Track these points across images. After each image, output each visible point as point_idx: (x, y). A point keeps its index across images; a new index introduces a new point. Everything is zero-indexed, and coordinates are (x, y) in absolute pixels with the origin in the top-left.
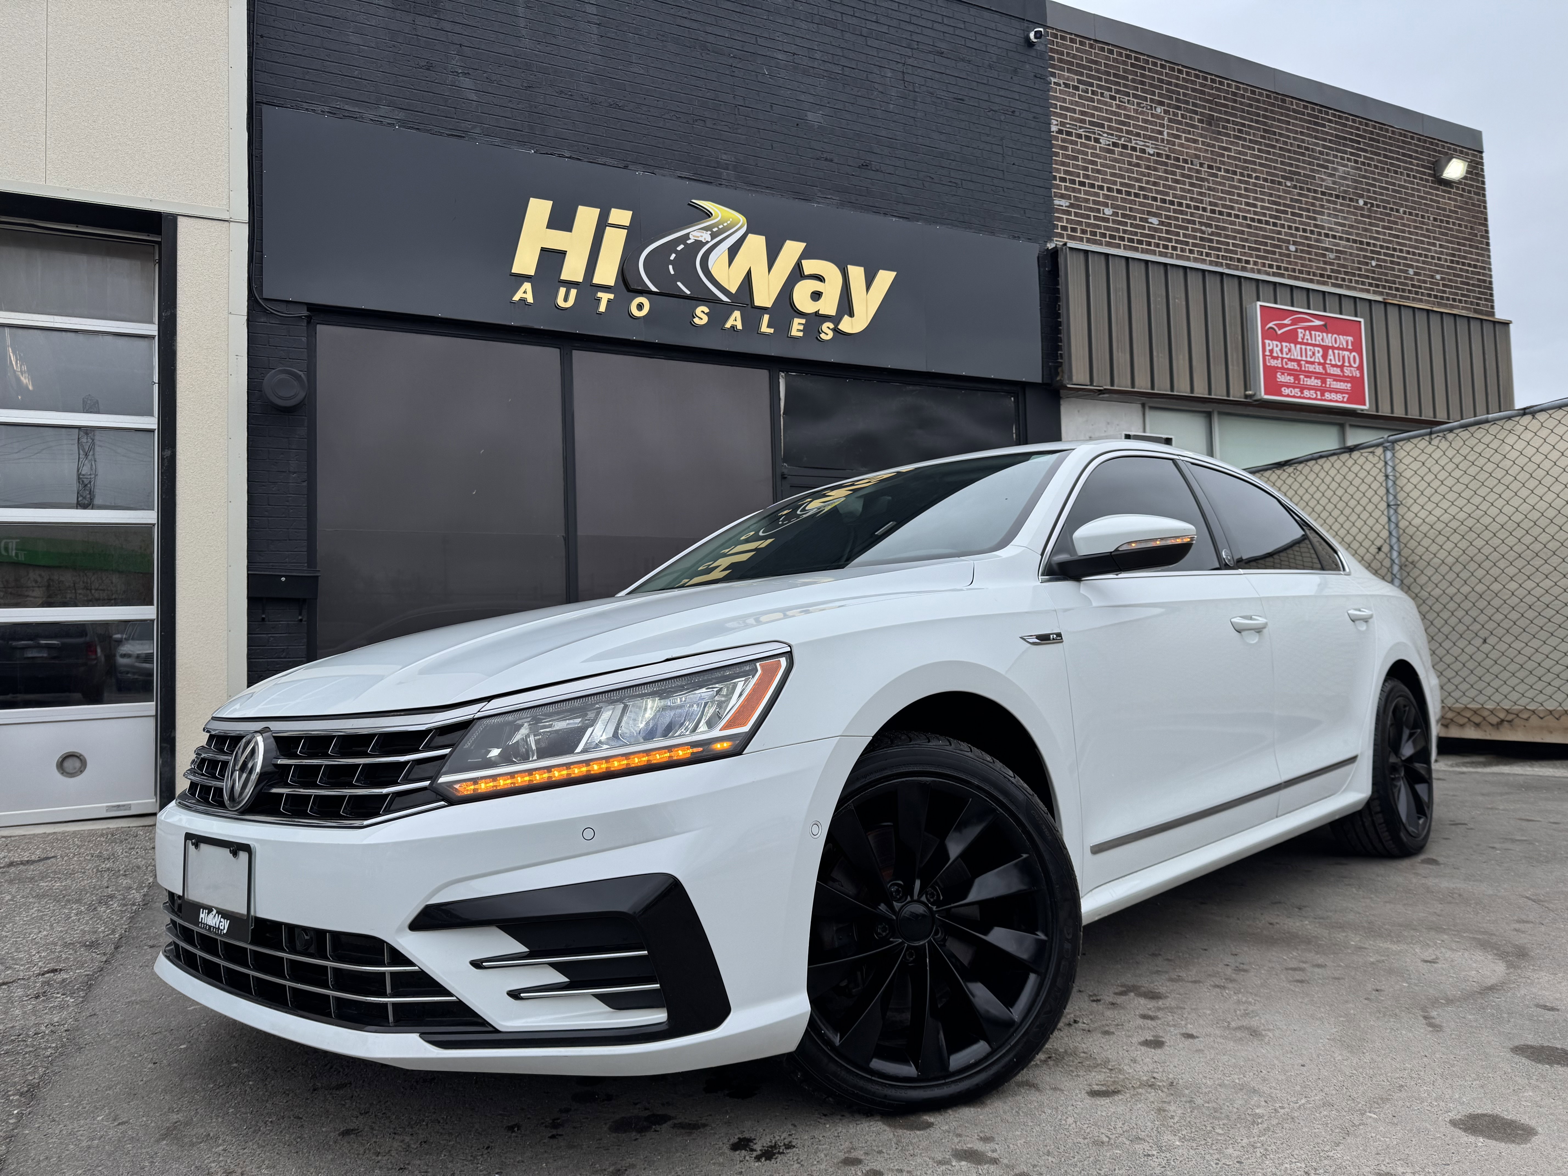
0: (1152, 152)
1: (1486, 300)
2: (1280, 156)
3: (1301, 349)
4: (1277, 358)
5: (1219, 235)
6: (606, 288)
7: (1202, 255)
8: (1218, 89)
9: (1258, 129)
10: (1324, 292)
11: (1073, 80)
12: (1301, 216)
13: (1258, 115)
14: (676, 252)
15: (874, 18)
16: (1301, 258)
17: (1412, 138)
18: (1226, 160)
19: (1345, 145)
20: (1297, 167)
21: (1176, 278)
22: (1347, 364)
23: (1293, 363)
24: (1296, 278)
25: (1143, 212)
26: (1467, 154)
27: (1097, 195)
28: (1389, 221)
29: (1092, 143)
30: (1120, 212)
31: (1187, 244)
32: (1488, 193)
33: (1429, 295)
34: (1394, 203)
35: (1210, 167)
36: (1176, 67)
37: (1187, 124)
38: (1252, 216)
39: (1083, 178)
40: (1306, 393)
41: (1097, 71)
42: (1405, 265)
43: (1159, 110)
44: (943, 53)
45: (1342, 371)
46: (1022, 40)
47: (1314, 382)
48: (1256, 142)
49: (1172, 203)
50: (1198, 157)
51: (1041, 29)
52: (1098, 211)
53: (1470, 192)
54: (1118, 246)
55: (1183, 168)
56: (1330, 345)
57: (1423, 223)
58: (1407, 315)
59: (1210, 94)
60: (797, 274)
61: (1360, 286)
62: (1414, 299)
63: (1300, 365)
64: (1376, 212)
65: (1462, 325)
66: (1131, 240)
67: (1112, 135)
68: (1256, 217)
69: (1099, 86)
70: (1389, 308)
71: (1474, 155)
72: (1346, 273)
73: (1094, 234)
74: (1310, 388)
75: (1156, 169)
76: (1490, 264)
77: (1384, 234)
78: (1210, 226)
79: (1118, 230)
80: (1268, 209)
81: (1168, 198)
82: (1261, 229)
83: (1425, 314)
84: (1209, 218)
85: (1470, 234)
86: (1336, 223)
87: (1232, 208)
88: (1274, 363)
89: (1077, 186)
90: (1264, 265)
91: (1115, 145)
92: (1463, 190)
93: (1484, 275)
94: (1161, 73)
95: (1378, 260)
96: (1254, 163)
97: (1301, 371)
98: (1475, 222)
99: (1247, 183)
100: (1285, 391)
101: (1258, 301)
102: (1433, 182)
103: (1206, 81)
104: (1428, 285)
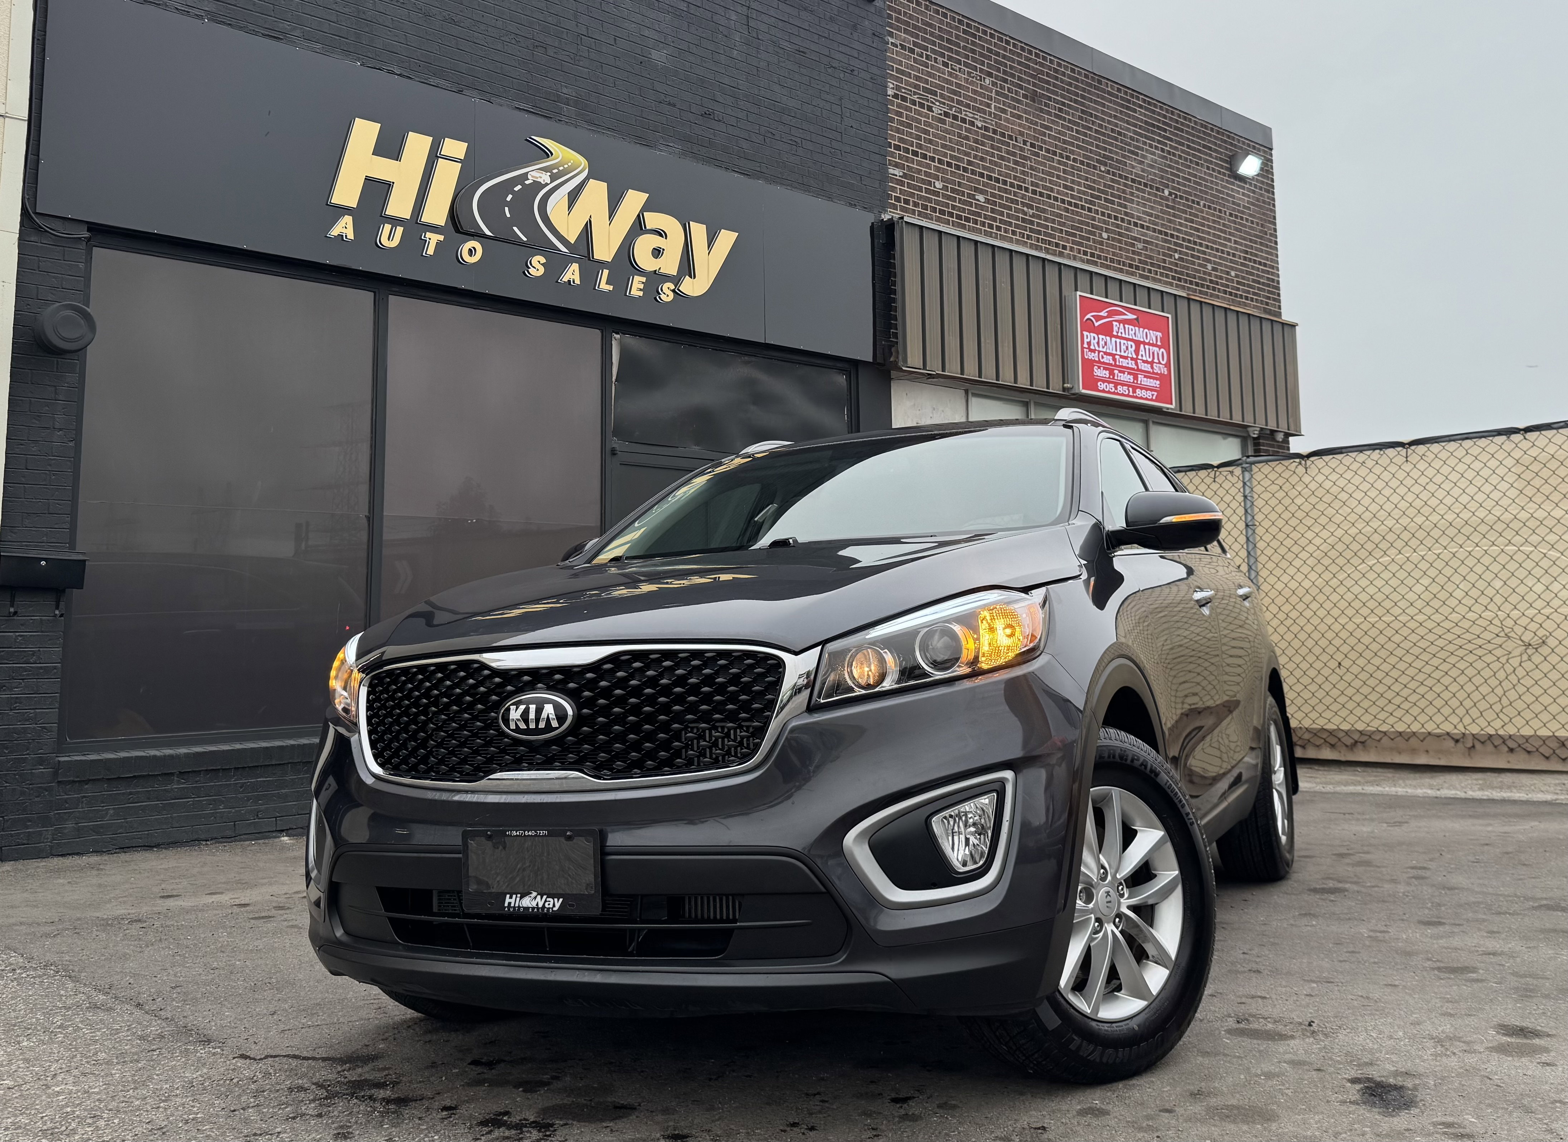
0: (980, 126)
1: (1274, 300)
2: (1096, 139)
3: (1116, 343)
4: (1094, 351)
5: (1039, 217)
7: (1023, 237)
8: (1042, 65)
9: (1076, 109)
10: (1135, 284)
11: (909, 42)
12: (1113, 202)
13: (1077, 95)
16: (1113, 246)
17: (1212, 130)
18: (1046, 139)
19: (1153, 132)
20: (1111, 151)
22: (1156, 360)
23: (1108, 357)
24: (1108, 267)
25: (970, 188)
26: (1259, 150)
27: (929, 166)
28: (1191, 214)
29: (925, 111)
30: (950, 186)
31: (1010, 224)
33: (1225, 292)
34: (1195, 195)
35: (1032, 145)
36: (1004, 38)
37: (1013, 99)
38: (1069, 199)
39: (917, 147)
40: (1119, 388)
41: (932, 34)
42: (1205, 260)
43: (988, 81)
45: (1151, 367)
47: (1127, 378)
48: (1075, 123)
49: (997, 180)
50: (1021, 134)
52: (930, 183)
53: (1261, 189)
54: (948, 222)
55: (1008, 145)
56: (1141, 340)
57: (1220, 217)
58: (1207, 312)
59: (1034, 69)
61: (1165, 279)
62: (1212, 295)
63: (1114, 360)
64: (1179, 203)
65: (1255, 326)
66: (959, 217)
67: (944, 104)
68: (1073, 201)
69: (933, 51)
70: (1192, 304)
71: (1265, 152)
72: (1152, 265)
73: (925, 207)
74: (1123, 384)
75: (983, 144)
76: (1277, 263)
77: (1186, 226)
78: (1031, 207)
79: (947, 205)
80: (1084, 193)
81: (993, 175)
82: (1077, 213)
83: (1223, 312)
84: (1031, 199)
85: (1261, 232)
86: (1144, 213)
87: (1052, 190)
88: (1091, 356)
89: (910, 156)
90: (1079, 251)
91: (946, 114)
92: (1255, 186)
93: (1273, 274)
94: (991, 43)
95: (1180, 253)
96: (1072, 144)
97: (1116, 365)
98: (1265, 220)
99: (1065, 164)
100: (1102, 386)
101: (1076, 290)
102: (1229, 176)
103: (1031, 54)
104: (1225, 282)
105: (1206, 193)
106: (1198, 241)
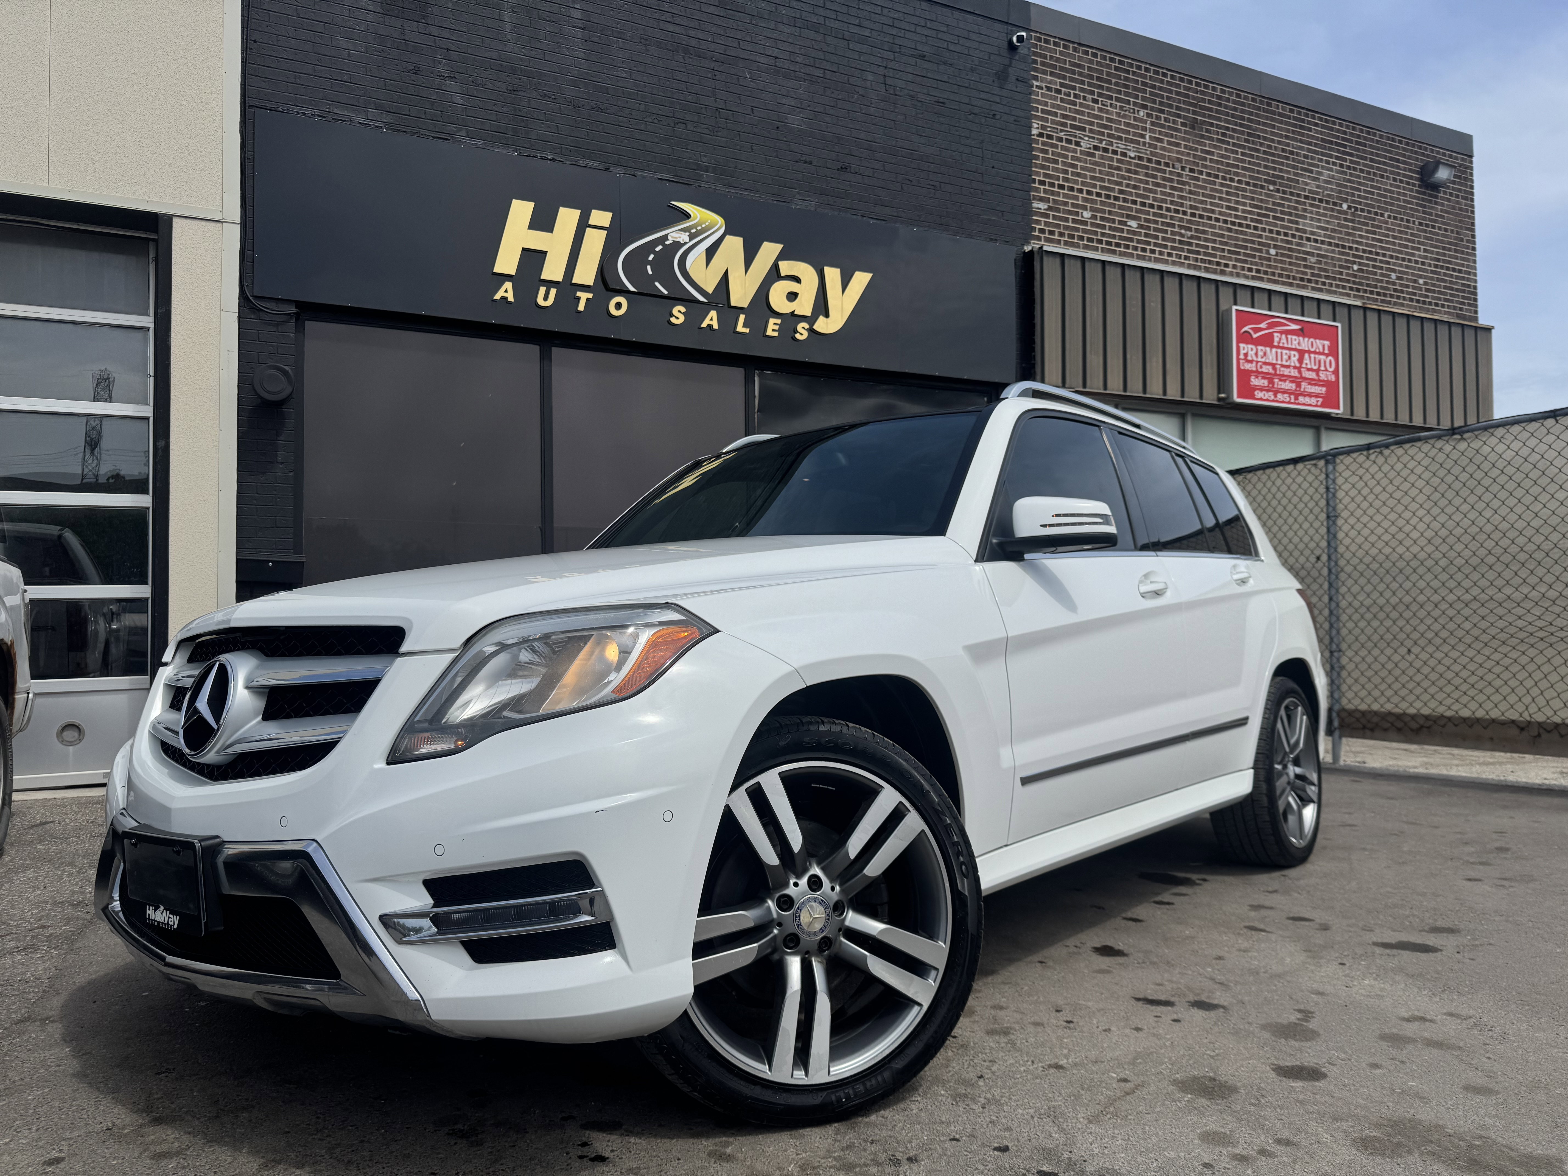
0: (1133, 155)
1: (1470, 305)
2: (1264, 159)
3: (1277, 353)
4: (1251, 362)
5: (1199, 238)
6: (585, 288)
7: (1180, 258)
8: (1202, 93)
9: (1242, 133)
10: (1302, 297)
11: (1056, 83)
12: (1283, 220)
13: (1243, 119)
14: (655, 253)
15: (857, 22)
16: (1282, 262)
17: (1400, 142)
18: (1208, 163)
19: (1330, 149)
20: (1281, 170)
21: (1152, 282)
22: (1322, 368)
23: (1268, 367)
24: (1274, 282)
25: (1122, 215)
26: (1456, 158)
27: (1076, 198)
28: (1373, 226)
29: (1073, 146)
30: (1099, 215)
31: (1166, 247)
32: (1476, 198)
33: (1411, 300)
34: (1379, 207)
35: (1191, 170)
36: (1161, 70)
37: (1170, 128)
38: (1233, 220)
39: (1063, 181)
40: (1280, 396)
41: (1080, 74)
42: (1388, 269)
43: (1142, 113)
44: (924, 56)
45: (1318, 375)
46: (1005, 45)
47: (1289, 386)
48: (1240, 146)
49: (1152, 206)
50: (1179, 160)
51: (1024, 34)
52: (1077, 214)
53: (1457, 196)
54: (1096, 249)
55: (1164, 171)
56: (1307, 349)
57: (1408, 227)
58: (1387, 320)
59: (1194, 98)
60: (774, 274)
61: (1340, 290)
62: (1395, 304)
63: (1275, 369)
64: (1360, 216)
65: (1443, 331)
66: (1109, 243)
67: (1094, 138)
68: (1237, 221)
69: (1082, 90)
70: (1368, 312)
71: (1463, 160)
72: (1327, 277)
73: (1072, 236)
74: (1284, 392)
75: (1136, 173)
76: (1475, 268)
77: (1368, 238)
78: (1190, 229)
79: (1096, 233)
80: (1250, 212)
81: (1147, 201)
82: (1242, 232)
83: (1405, 318)
84: (1189, 221)
85: (1456, 238)
86: (1318, 227)
87: (1213, 211)
88: (1248, 366)
89: (1056, 189)
90: (1243, 268)
91: (1096, 148)
92: (1451, 194)
93: (1468, 280)
94: (1145, 77)
95: (1360, 264)
96: (1237, 167)
97: (1276, 374)
98: (1461, 228)
99: (1229, 186)
100: (1259, 394)
101: (1234, 305)
102: (1420, 186)
103: (1192, 84)
104: (1410, 290)
106: (1381, 251)
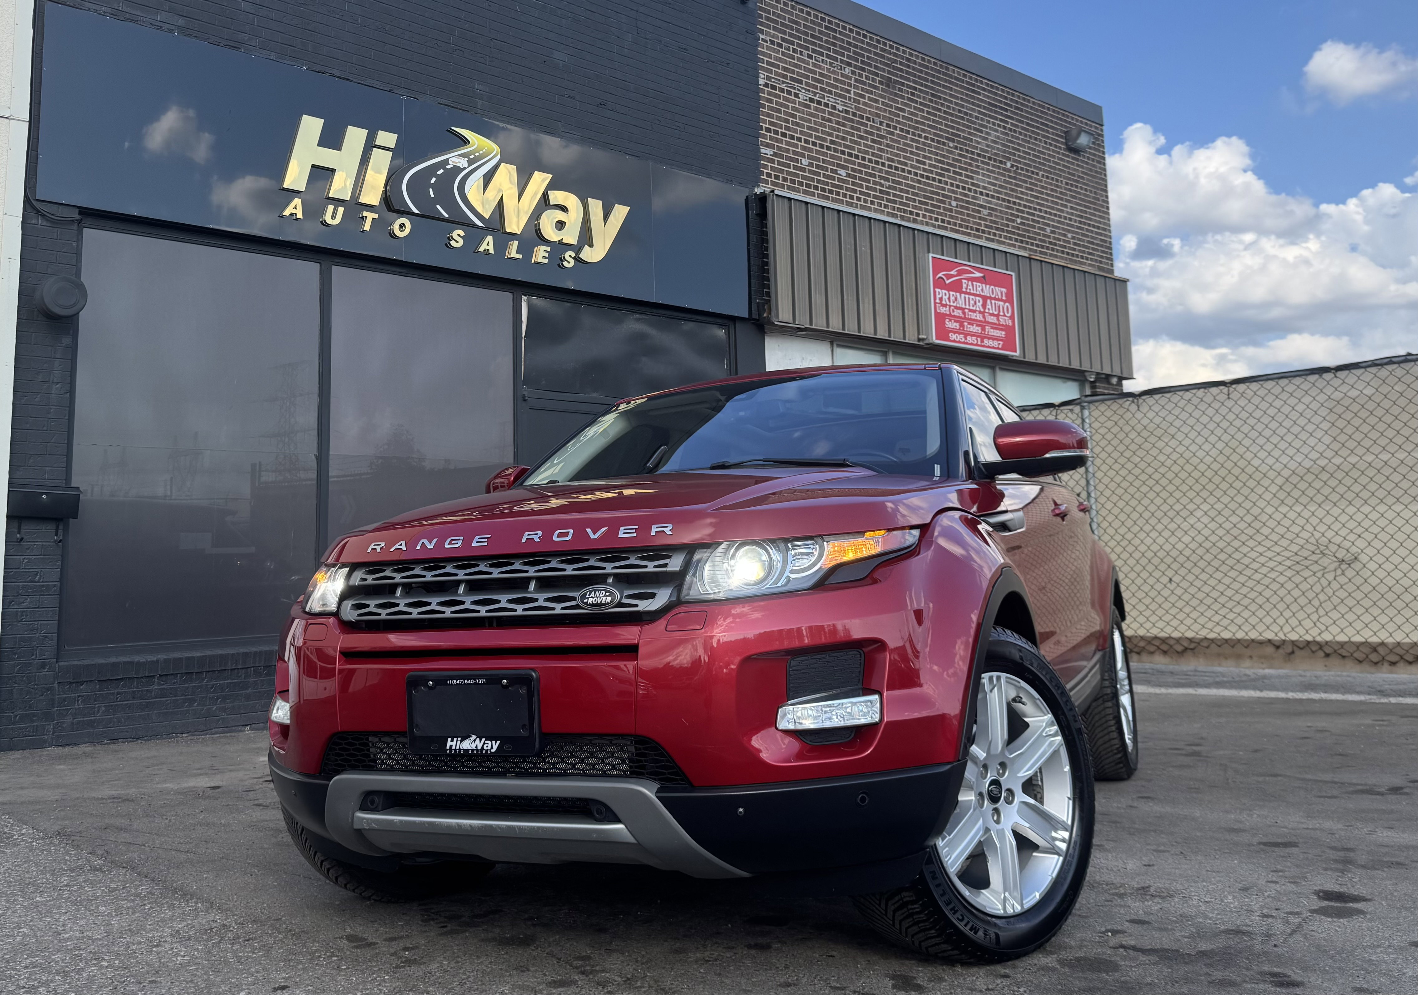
0: (841, 109)
1: (1107, 258)
2: (944, 118)
4: (945, 306)
5: (895, 189)
7: (881, 206)
8: (895, 55)
9: (927, 93)
10: (981, 246)
11: (777, 37)
12: (960, 174)
13: (927, 80)
16: (961, 213)
17: (1048, 109)
18: (901, 120)
19: (996, 112)
20: (958, 129)
21: (862, 227)
22: (1001, 313)
23: (958, 311)
24: (957, 232)
25: (833, 164)
26: (1091, 126)
27: (796, 146)
28: (1031, 183)
29: (793, 97)
30: (815, 163)
31: (869, 195)
33: (1063, 252)
34: (1035, 167)
35: (888, 126)
36: (861, 31)
37: (870, 85)
38: (922, 173)
39: (785, 129)
40: (969, 338)
41: (797, 30)
42: (1044, 224)
43: (848, 70)
44: (670, 4)
45: (998, 320)
48: (925, 105)
49: (857, 157)
50: (878, 116)
52: (797, 161)
53: (1093, 160)
54: (813, 194)
55: (866, 125)
56: (988, 295)
57: (1057, 186)
58: (1046, 270)
59: (889, 59)
61: (1008, 241)
62: (1051, 255)
63: (964, 313)
64: (1020, 174)
65: (1090, 282)
66: (823, 190)
67: (809, 91)
68: (925, 174)
69: (799, 45)
70: (1033, 263)
71: (1096, 128)
72: (997, 229)
73: (793, 182)
74: (972, 335)
75: (844, 125)
76: (1109, 226)
77: (1027, 194)
78: (888, 180)
79: (813, 180)
80: (935, 166)
81: (853, 152)
82: (929, 185)
83: (1061, 269)
84: (887, 173)
86: (989, 183)
87: (906, 164)
88: (943, 310)
89: (779, 137)
90: (931, 218)
91: (811, 100)
92: (1088, 158)
93: (1105, 236)
94: (849, 36)
95: (1022, 218)
96: (923, 124)
97: (965, 318)
98: (1098, 189)
99: (918, 142)
100: (953, 336)
101: (929, 252)
102: (1065, 150)
103: (886, 46)
104: (1062, 243)
105: (1044, 165)
106: (1038, 207)
